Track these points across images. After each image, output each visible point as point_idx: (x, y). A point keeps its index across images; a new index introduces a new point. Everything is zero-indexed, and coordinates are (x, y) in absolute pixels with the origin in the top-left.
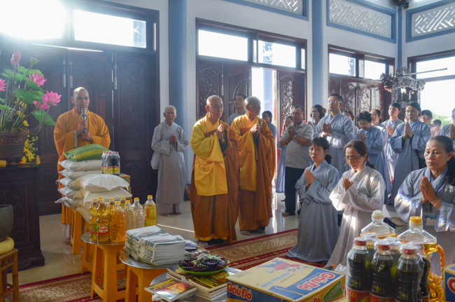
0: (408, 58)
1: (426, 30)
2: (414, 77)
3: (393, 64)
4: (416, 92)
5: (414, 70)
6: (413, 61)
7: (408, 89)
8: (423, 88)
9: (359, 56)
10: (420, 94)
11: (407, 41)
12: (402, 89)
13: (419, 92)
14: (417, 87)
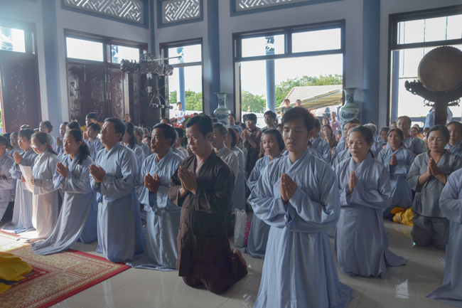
0: (160, 44)
1: (174, 18)
2: (166, 62)
3: (147, 50)
4: (163, 77)
5: (166, 55)
6: (165, 47)
7: (154, 75)
8: (171, 74)
9: (107, 41)
10: (167, 80)
11: (158, 28)
12: (148, 75)
13: (166, 77)
14: (164, 72)
